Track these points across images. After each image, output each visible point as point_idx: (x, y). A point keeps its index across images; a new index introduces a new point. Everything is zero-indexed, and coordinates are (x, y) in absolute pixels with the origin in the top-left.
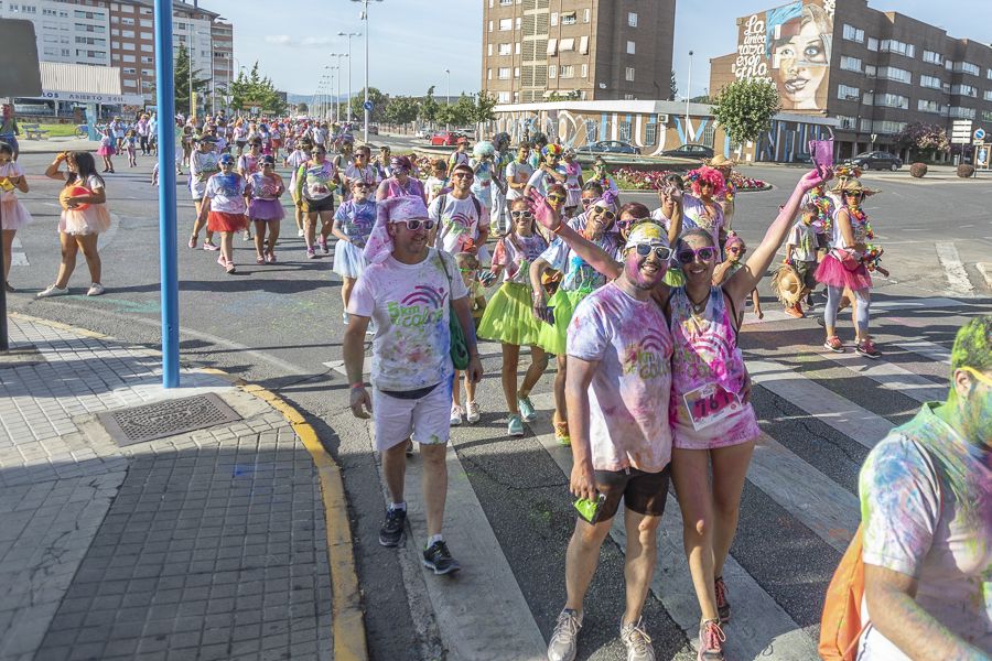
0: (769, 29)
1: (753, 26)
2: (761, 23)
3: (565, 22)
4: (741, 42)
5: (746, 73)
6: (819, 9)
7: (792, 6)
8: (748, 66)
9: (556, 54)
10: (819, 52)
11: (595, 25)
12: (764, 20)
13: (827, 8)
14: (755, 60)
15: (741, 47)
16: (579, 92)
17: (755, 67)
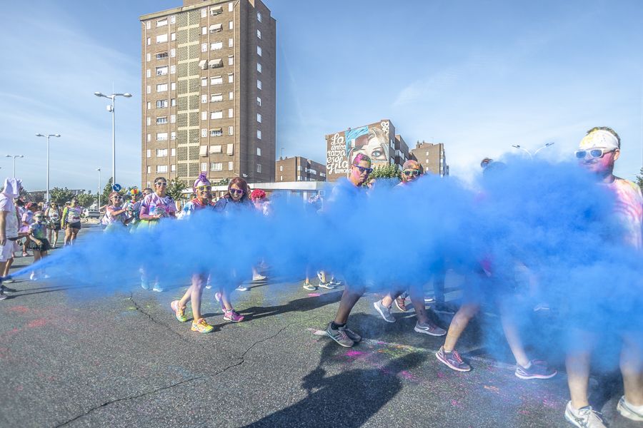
0: (347, 141)
1: (336, 140)
2: (342, 138)
3: (213, 135)
4: (329, 149)
5: (334, 167)
6: (379, 130)
7: (362, 129)
8: (335, 163)
9: (207, 155)
10: (381, 154)
11: (238, 137)
12: (344, 136)
13: (384, 129)
14: (340, 160)
15: (329, 152)
16: (227, 180)
17: (340, 162)
